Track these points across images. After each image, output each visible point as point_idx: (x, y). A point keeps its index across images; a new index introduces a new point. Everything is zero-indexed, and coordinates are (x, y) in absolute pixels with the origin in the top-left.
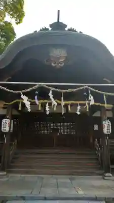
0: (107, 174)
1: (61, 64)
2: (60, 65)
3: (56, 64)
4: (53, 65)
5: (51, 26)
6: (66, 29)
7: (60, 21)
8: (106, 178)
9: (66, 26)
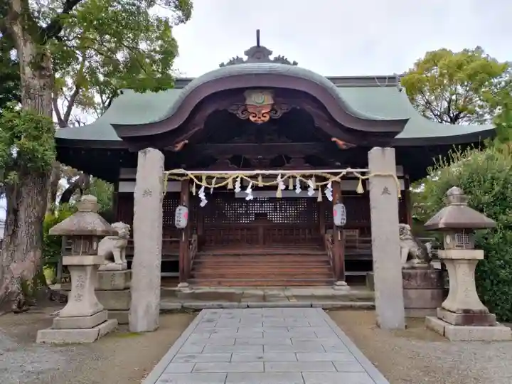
0: (339, 283)
1: (265, 117)
2: (263, 118)
3: (257, 118)
4: (252, 119)
5: (247, 53)
6: (271, 57)
7: (261, 45)
8: (336, 287)
9: (270, 53)
